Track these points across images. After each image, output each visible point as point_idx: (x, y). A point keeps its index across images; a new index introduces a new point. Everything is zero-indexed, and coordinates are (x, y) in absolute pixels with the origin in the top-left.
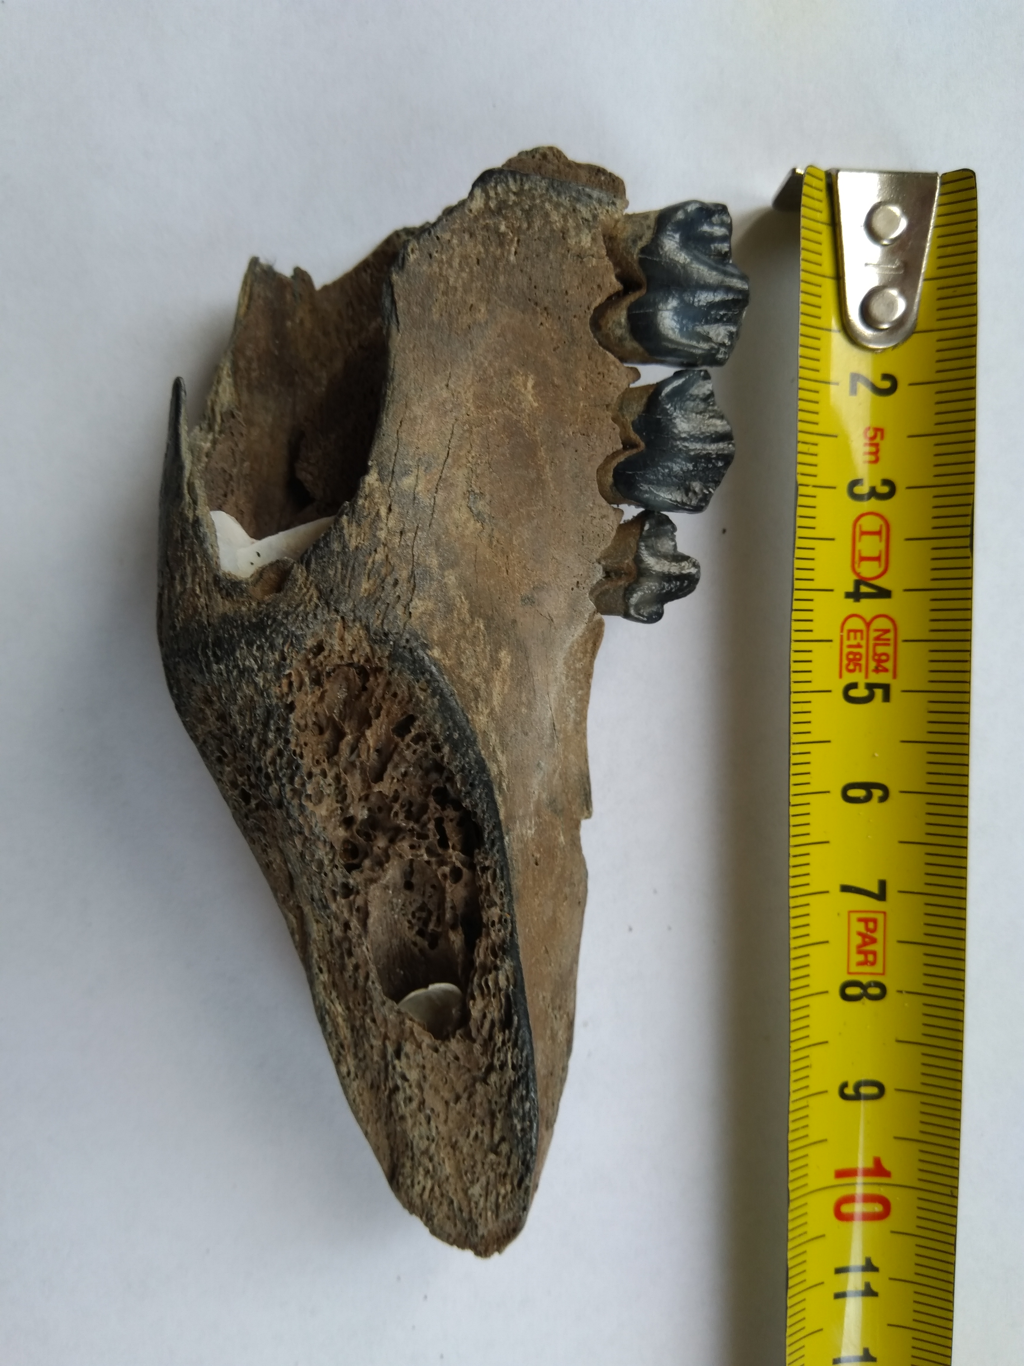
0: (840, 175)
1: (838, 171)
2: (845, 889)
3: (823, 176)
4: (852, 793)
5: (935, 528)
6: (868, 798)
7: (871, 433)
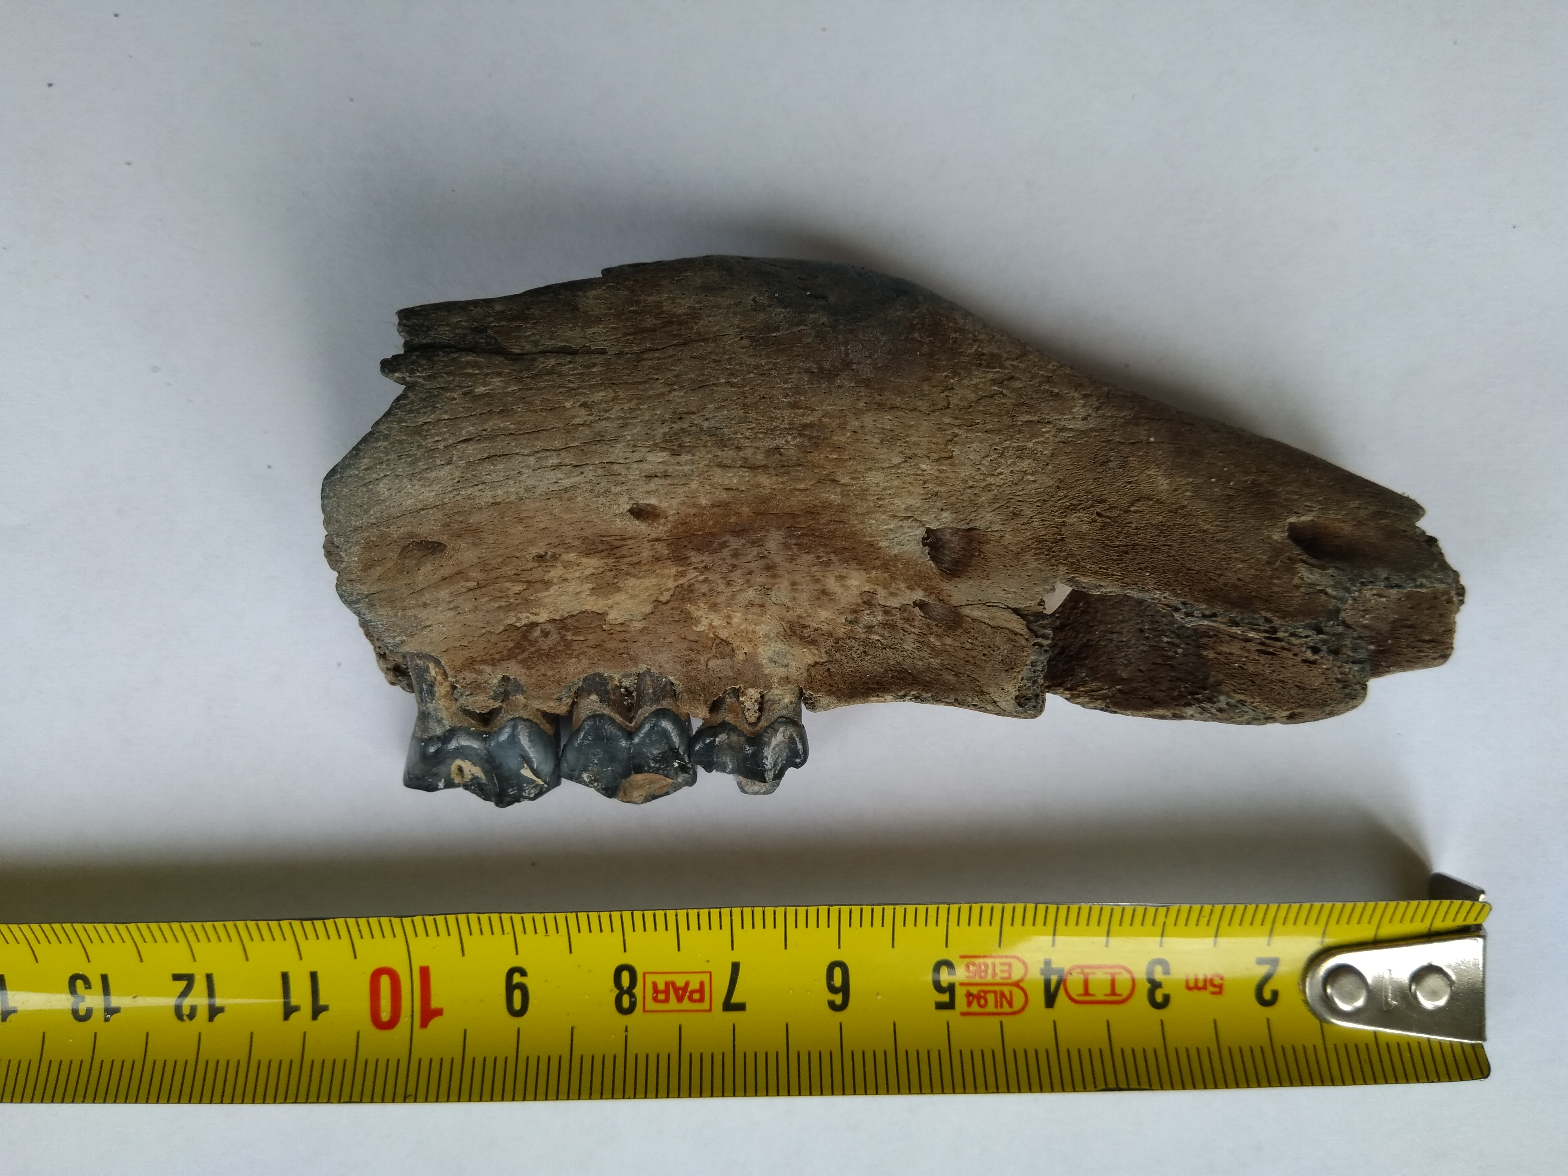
0: (1480, 940)
1: (1484, 937)
2: (736, 967)
3: (1478, 922)
4: (838, 972)
5: (1122, 1051)
6: (832, 989)
7: (1217, 981)
